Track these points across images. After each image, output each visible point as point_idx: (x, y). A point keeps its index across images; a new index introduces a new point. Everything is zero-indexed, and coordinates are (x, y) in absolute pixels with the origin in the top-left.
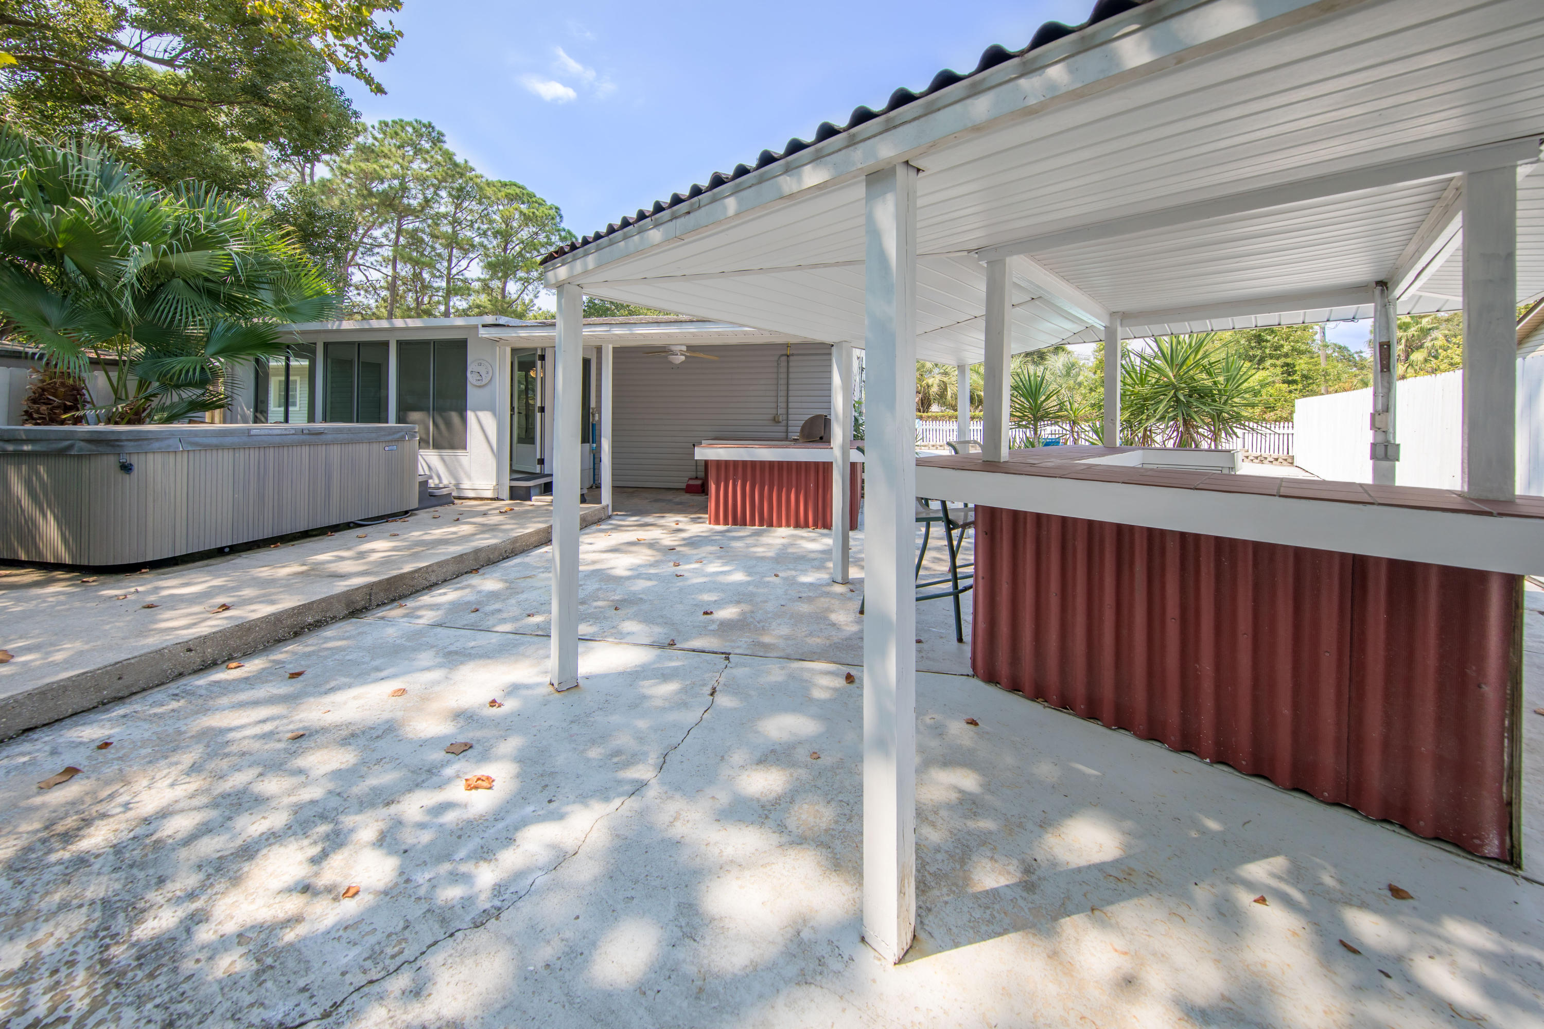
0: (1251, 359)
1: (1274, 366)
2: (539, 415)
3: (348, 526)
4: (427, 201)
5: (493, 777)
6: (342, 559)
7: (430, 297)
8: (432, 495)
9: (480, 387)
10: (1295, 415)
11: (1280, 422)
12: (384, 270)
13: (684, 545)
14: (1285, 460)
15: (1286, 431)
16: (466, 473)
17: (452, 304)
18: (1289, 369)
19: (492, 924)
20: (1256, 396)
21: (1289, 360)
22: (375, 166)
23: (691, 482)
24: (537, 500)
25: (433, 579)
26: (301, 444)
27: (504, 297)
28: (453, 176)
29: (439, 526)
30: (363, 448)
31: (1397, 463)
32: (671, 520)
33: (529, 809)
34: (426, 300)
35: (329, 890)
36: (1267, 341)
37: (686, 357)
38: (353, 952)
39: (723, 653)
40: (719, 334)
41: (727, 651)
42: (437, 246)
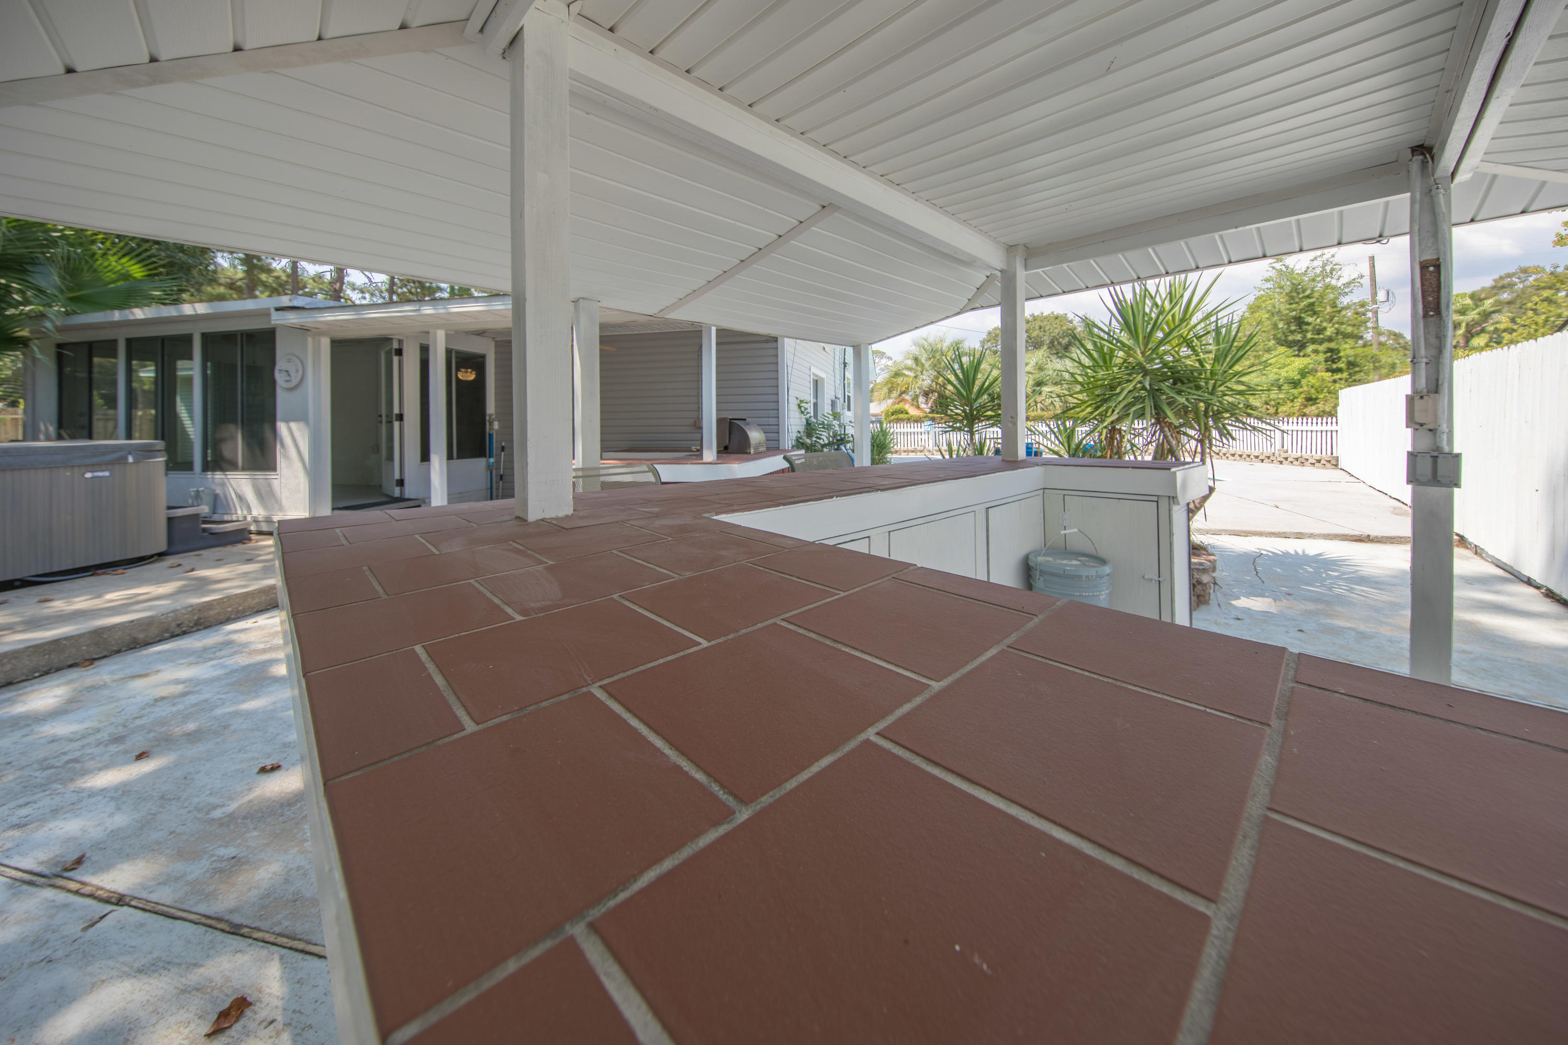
0: (1290, 345)
1: (1316, 352)
2: (396, 424)
3: (25, 583)
8: (209, 532)
9: (289, 390)
10: (1339, 409)
11: (1322, 417)
14: (1329, 461)
15: (1329, 428)
16: (277, 501)
18: (1333, 356)
20: (1295, 388)
21: (1333, 345)
31: (1456, 490)
36: (1308, 324)
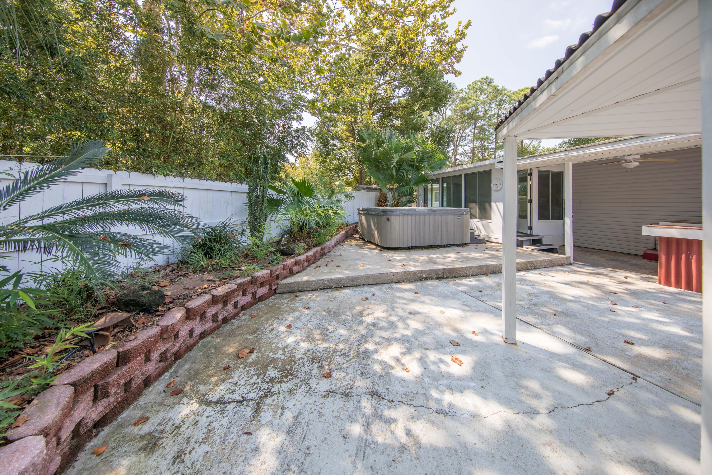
2: (529, 204)
3: (444, 246)
4: (486, 111)
5: (463, 362)
6: (439, 257)
7: (488, 153)
8: (476, 238)
9: (497, 191)
12: (470, 145)
13: (627, 294)
16: (491, 230)
17: (497, 154)
19: (442, 416)
22: (466, 104)
23: (649, 252)
24: (526, 248)
25: (468, 273)
26: (429, 214)
27: (522, 146)
28: (497, 96)
29: (475, 252)
30: (449, 217)
32: (621, 275)
33: (473, 384)
34: (486, 154)
35: (403, 365)
37: (640, 163)
38: (402, 389)
39: (632, 374)
40: (668, 142)
41: (637, 374)
42: (490, 130)
